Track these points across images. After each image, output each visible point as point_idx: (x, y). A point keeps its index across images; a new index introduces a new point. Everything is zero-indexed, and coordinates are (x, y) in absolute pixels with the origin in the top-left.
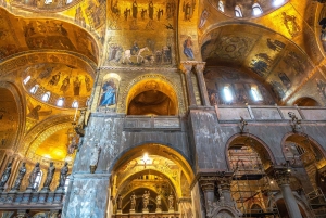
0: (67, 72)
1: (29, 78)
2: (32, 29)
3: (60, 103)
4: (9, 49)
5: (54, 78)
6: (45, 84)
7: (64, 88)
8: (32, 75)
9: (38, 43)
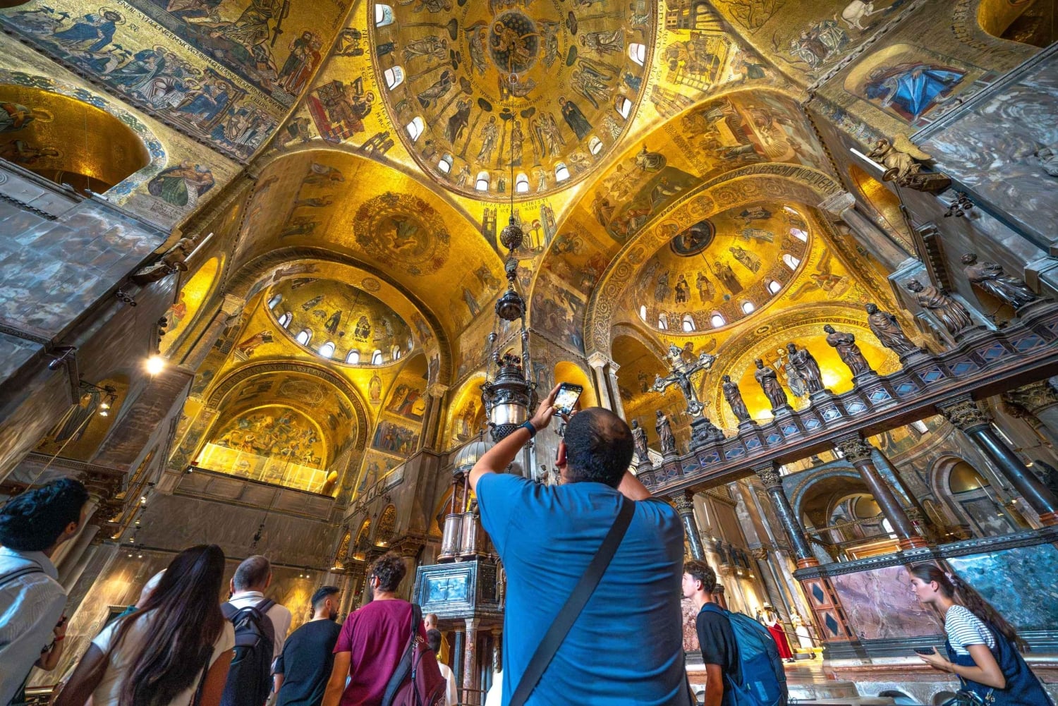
0: (692, 268)
1: (643, 309)
2: (606, 204)
3: (718, 321)
4: (594, 264)
5: (678, 289)
6: (672, 307)
7: (706, 295)
8: (645, 304)
9: (627, 223)
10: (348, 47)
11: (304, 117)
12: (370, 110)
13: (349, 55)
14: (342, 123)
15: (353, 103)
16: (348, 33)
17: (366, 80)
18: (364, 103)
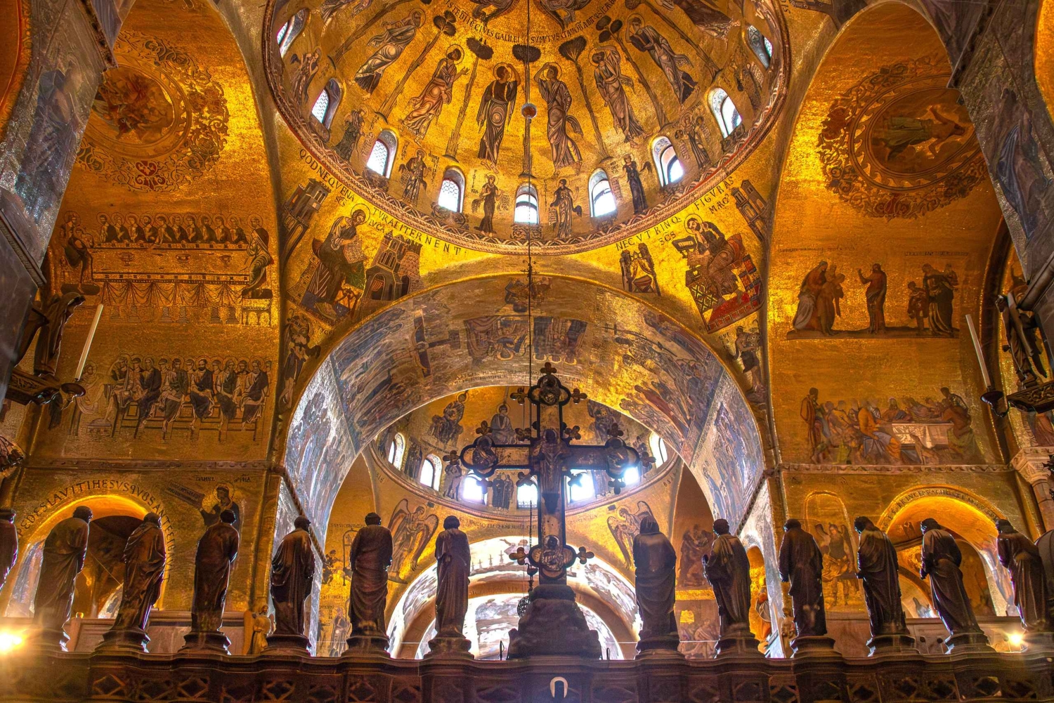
10: (643, 267)
11: (734, 337)
12: (711, 225)
13: (651, 265)
14: (735, 272)
15: (707, 253)
16: (628, 271)
17: (673, 234)
18: (703, 233)
